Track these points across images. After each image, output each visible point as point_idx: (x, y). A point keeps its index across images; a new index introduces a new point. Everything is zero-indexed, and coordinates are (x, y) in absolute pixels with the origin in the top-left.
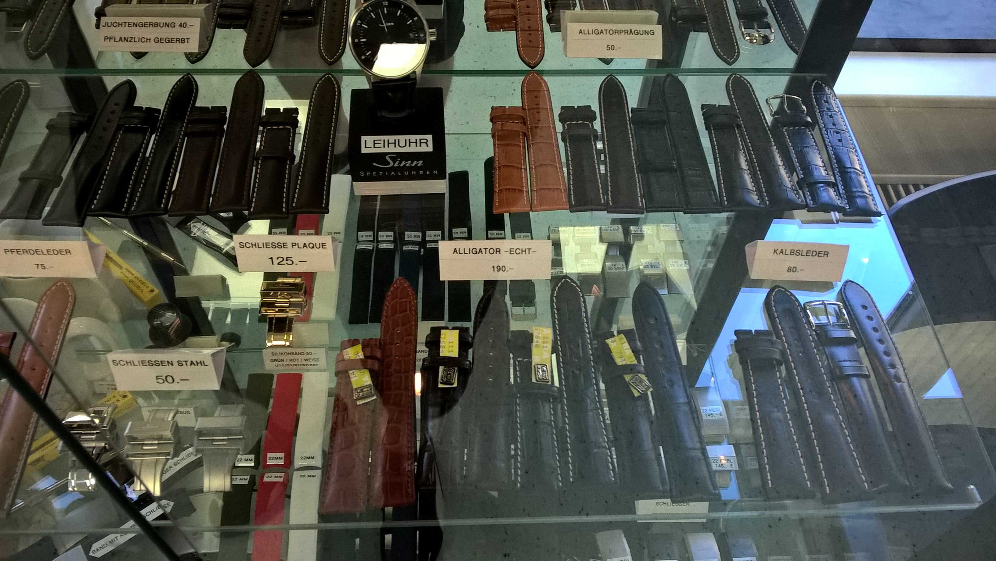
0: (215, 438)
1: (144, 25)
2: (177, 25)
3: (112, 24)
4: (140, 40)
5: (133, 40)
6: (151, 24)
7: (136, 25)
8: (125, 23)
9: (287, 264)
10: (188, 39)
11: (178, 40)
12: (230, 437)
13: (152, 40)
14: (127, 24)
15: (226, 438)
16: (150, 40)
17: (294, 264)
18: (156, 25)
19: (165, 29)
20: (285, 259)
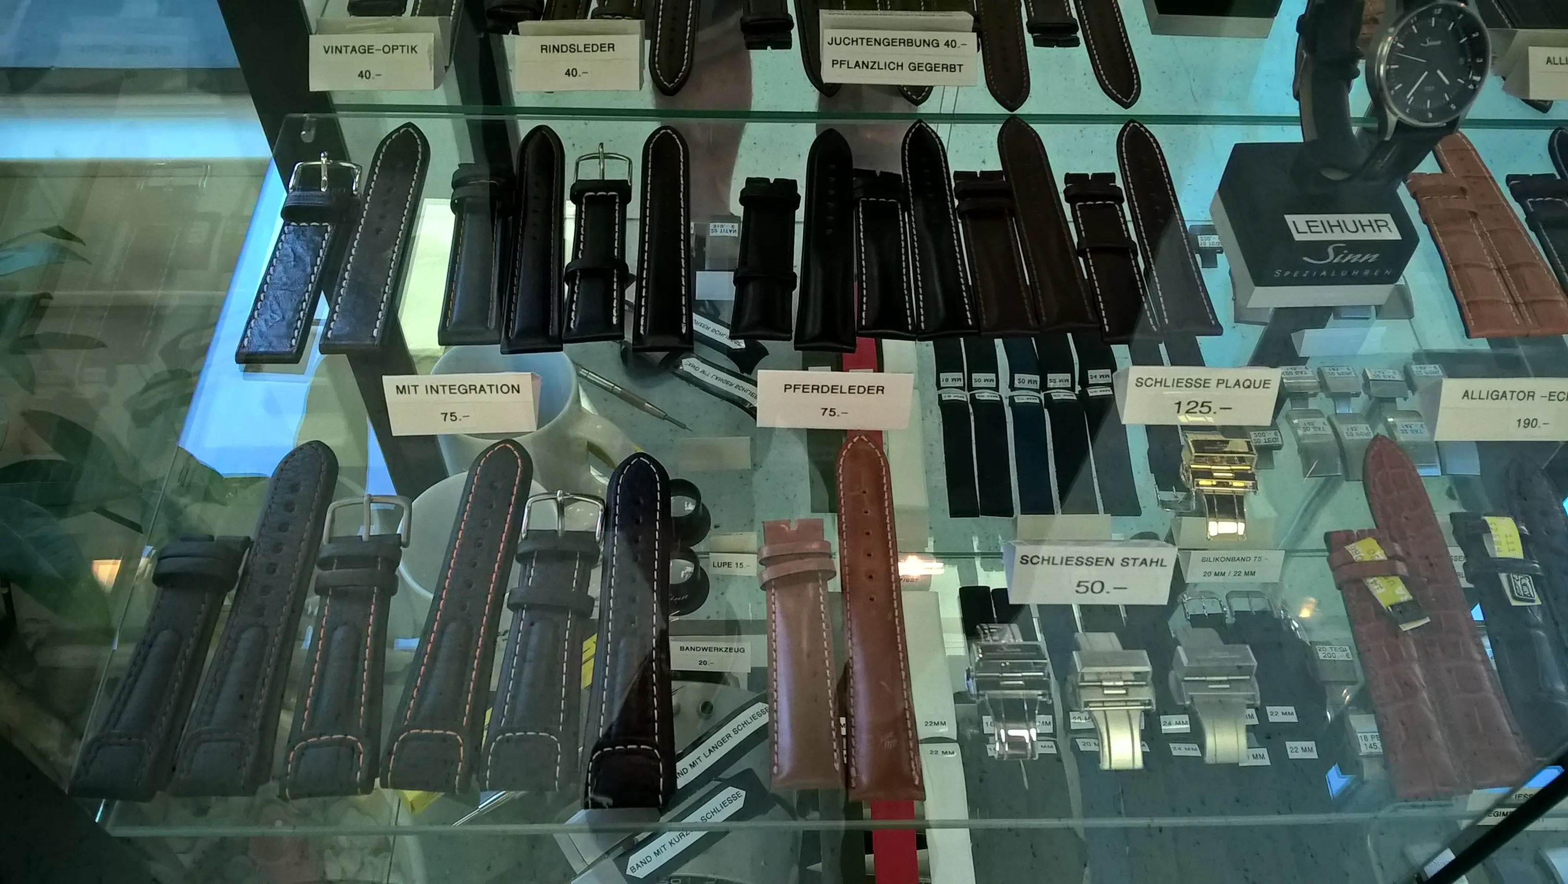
0: (1208, 678)
1: (891, 43)
2: (942, 44)
3: (842, 41)
4: (887, 66)
5: (876, 66)
6: (902, 42)
7: (878, 42)
8: (862, 39)
9: (1201, 412)
10: (960, 65)
11: (945, 67)
12: (1230, 678)
13: (906, 66)
14: (865, 41)
15: (1225, 678)
16: (902, 66)
17: (1212, 411)
18: (910, 43)
19: (925, 49)
20: (1200, 405)
